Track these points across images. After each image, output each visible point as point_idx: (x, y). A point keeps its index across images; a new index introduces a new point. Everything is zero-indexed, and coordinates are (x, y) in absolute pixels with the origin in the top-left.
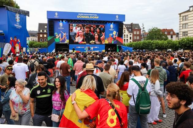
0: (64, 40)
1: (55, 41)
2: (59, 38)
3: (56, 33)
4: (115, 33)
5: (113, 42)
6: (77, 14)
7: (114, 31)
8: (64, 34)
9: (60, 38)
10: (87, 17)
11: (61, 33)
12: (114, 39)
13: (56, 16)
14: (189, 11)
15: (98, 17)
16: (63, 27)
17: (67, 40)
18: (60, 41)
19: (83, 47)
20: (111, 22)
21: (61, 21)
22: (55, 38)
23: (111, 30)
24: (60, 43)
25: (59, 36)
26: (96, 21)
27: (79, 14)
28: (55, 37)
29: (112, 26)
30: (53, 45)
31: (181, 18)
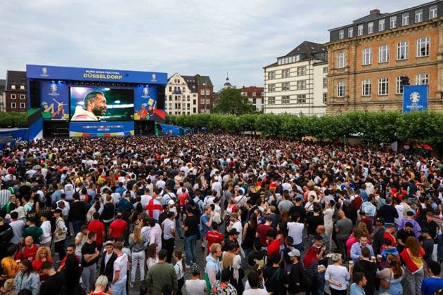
0: (61, 115)
1: (42, 115)
2: (50, 111)
3: (44, 103)
4: (151, 102)
5: (148, 118)
6: (83, 70)
7: (150, 99)
8: (60, 105)
9: (52, 112)
10: (101, 77)
11: (53, 102)
12: (151, 112)
13: (45, 74)
14: (275, 65)
15: (120, 77)
16: (57, 92)
17: (65, 115)
18: (53, 116)
19: (95, 127)
20: (145, 85)
21: (53, 82)
22: (43, 111)
23: (145, 97)
24: (53, 120)
25: (50, 108)
26: (119, 83)
27: (87, 71)
28: (43, 109)
29: (146, 90)
30: (40, 123)
31: (267, 74)
